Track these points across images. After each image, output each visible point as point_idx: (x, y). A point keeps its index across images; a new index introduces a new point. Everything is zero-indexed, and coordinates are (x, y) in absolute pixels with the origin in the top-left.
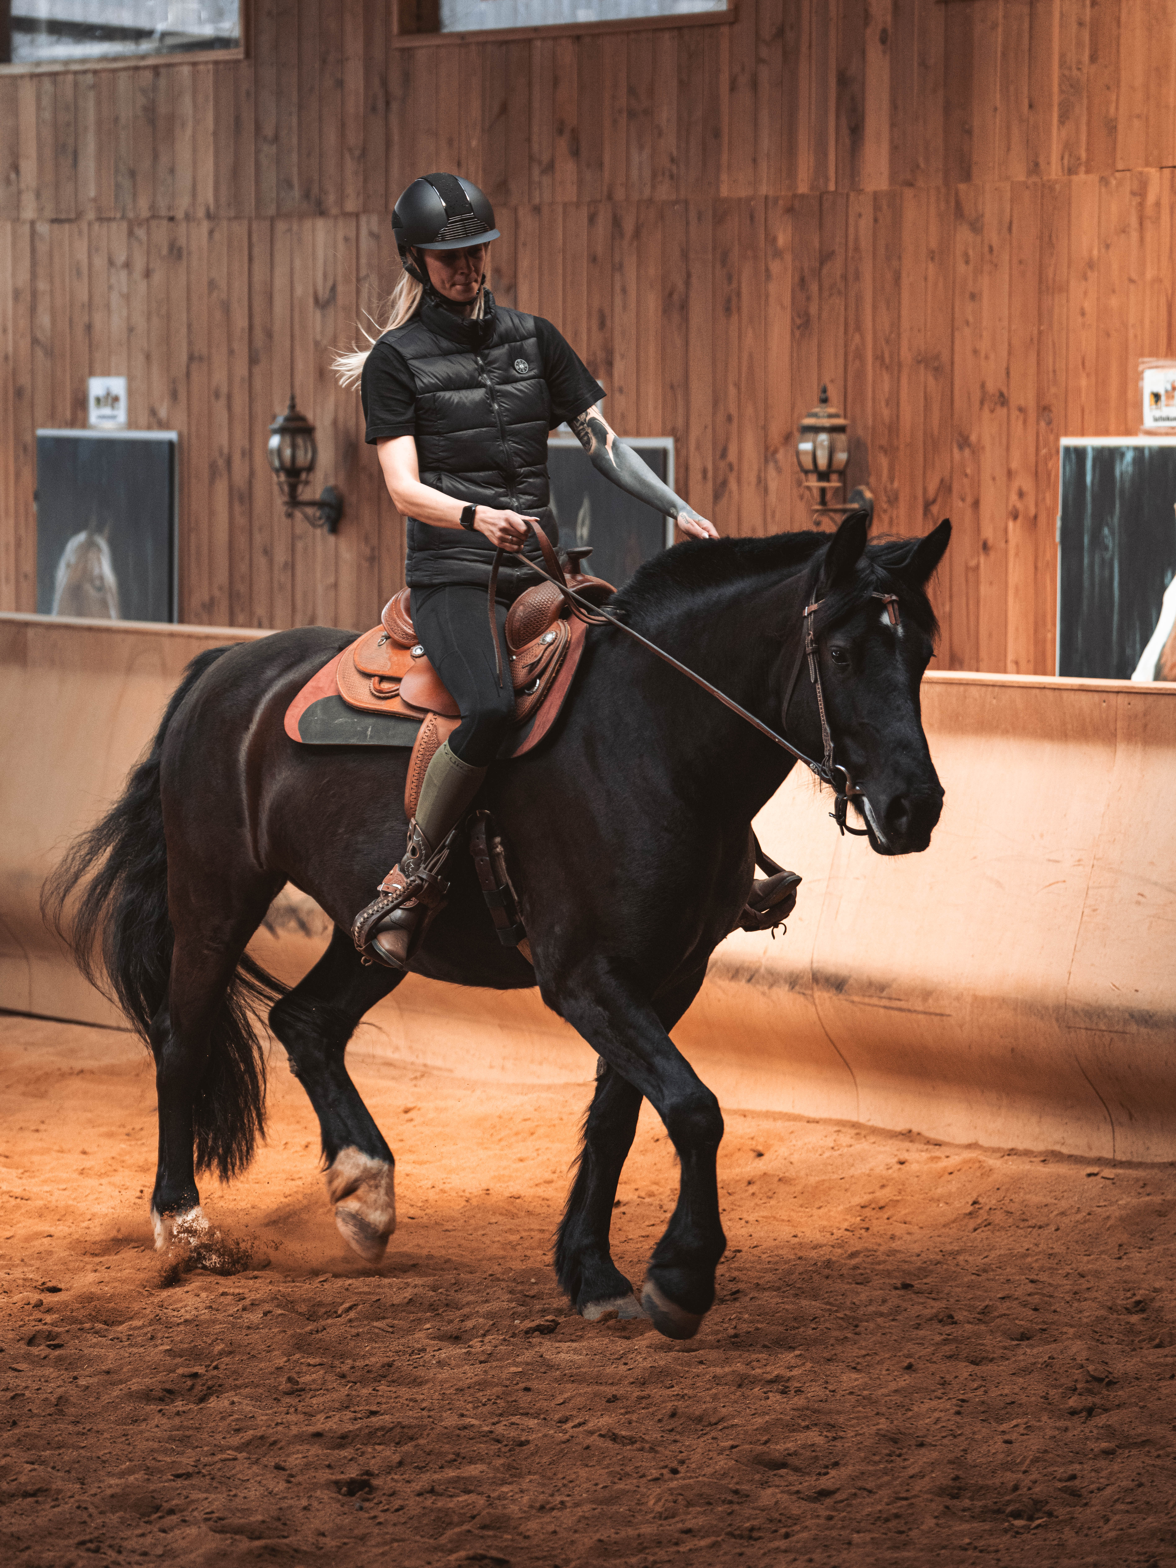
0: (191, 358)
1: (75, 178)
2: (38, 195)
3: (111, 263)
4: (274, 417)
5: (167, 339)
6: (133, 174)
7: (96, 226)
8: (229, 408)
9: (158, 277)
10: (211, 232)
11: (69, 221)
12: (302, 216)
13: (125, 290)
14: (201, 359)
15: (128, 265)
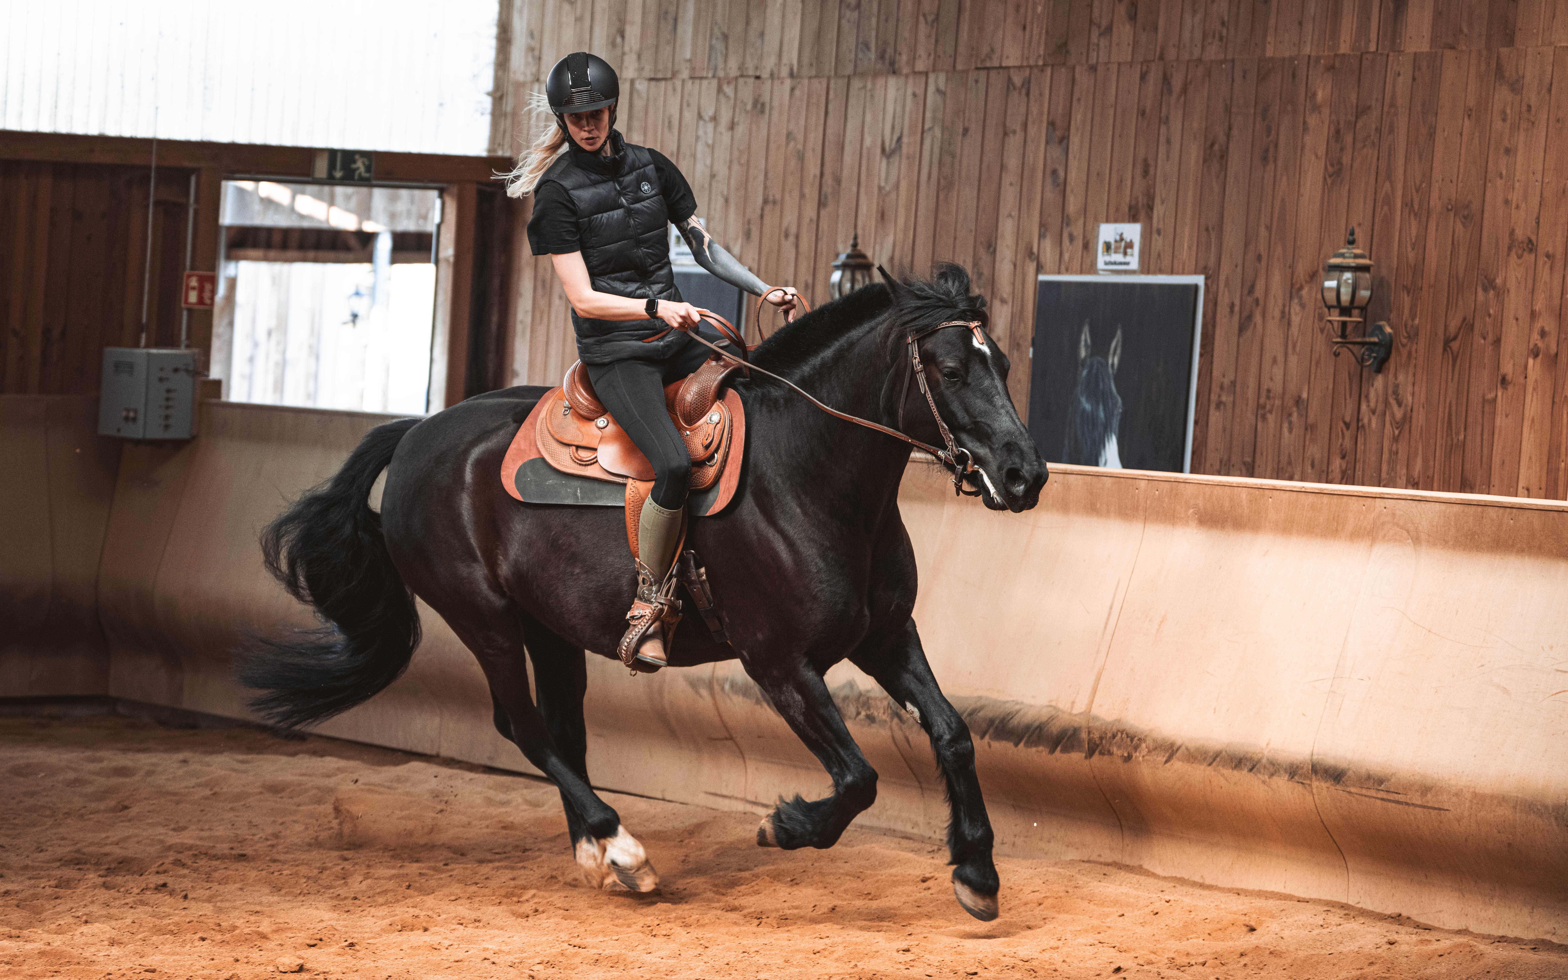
0: (766, 201)
1: (673, 41)
2: (639, 57)
3: (700, 116)
4: (837, 255)
5: (745, 184)
6: (725, 37)
7: (689, 84)
8: (797, 246)
9: (740, 129)
10: (793, 89)
11: (665, 79)
12: (876, 75)
13: (710, 142)
14: (774, 202)
15: (714, 119)
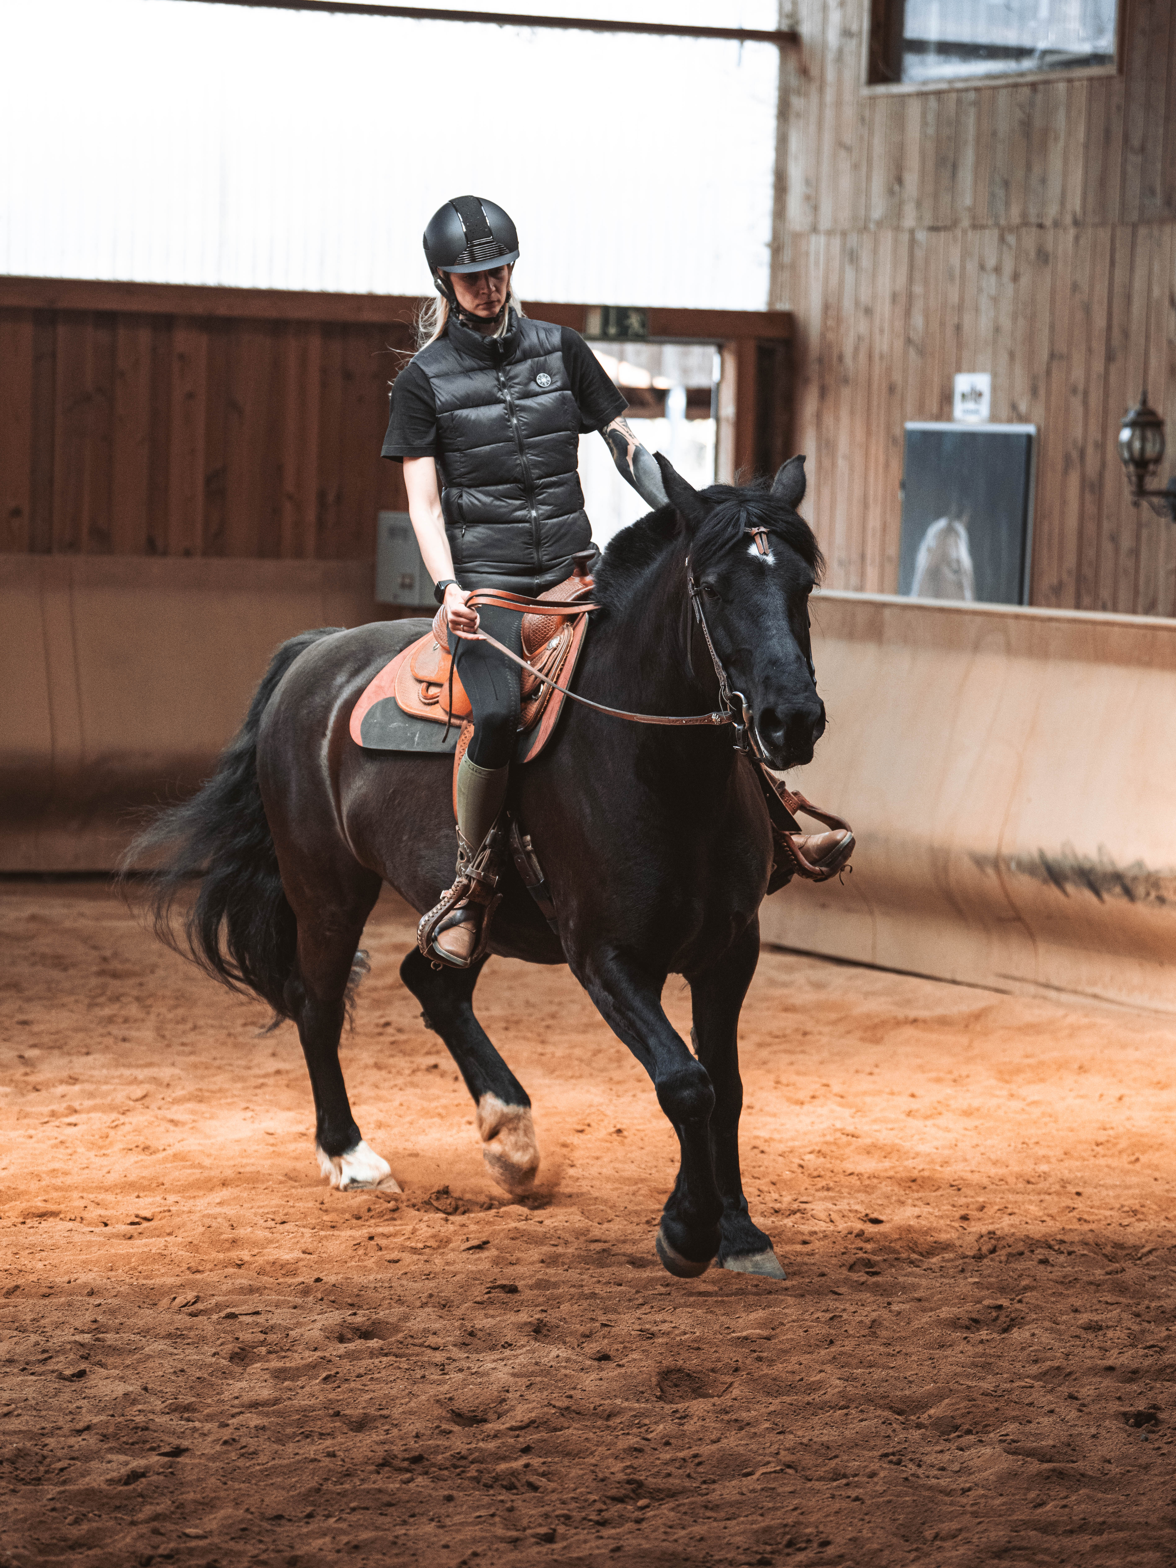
0: (1052, 356)
1: (952, 189)
2: (919, 204)
3: (982, 267)
4: (1126, 412)
5: (1030, 338)
6: (1006, 184)
7: (970, 233)
8: (1085, 403)
9: (1024, 280)
10: (1077, 238)
11: (945, 228)
12: (1162, 222)
13: (994, 292)
14: (1061, 357)
